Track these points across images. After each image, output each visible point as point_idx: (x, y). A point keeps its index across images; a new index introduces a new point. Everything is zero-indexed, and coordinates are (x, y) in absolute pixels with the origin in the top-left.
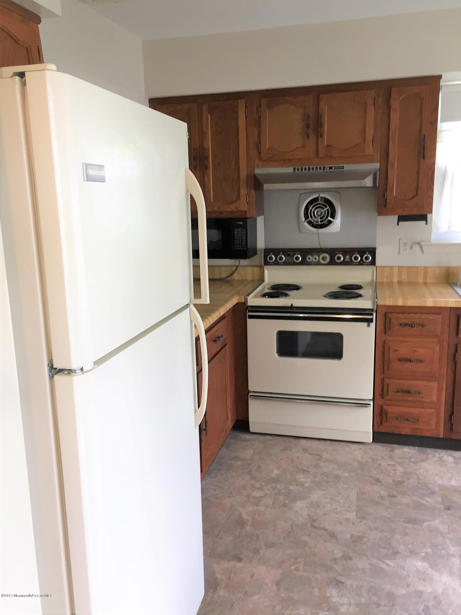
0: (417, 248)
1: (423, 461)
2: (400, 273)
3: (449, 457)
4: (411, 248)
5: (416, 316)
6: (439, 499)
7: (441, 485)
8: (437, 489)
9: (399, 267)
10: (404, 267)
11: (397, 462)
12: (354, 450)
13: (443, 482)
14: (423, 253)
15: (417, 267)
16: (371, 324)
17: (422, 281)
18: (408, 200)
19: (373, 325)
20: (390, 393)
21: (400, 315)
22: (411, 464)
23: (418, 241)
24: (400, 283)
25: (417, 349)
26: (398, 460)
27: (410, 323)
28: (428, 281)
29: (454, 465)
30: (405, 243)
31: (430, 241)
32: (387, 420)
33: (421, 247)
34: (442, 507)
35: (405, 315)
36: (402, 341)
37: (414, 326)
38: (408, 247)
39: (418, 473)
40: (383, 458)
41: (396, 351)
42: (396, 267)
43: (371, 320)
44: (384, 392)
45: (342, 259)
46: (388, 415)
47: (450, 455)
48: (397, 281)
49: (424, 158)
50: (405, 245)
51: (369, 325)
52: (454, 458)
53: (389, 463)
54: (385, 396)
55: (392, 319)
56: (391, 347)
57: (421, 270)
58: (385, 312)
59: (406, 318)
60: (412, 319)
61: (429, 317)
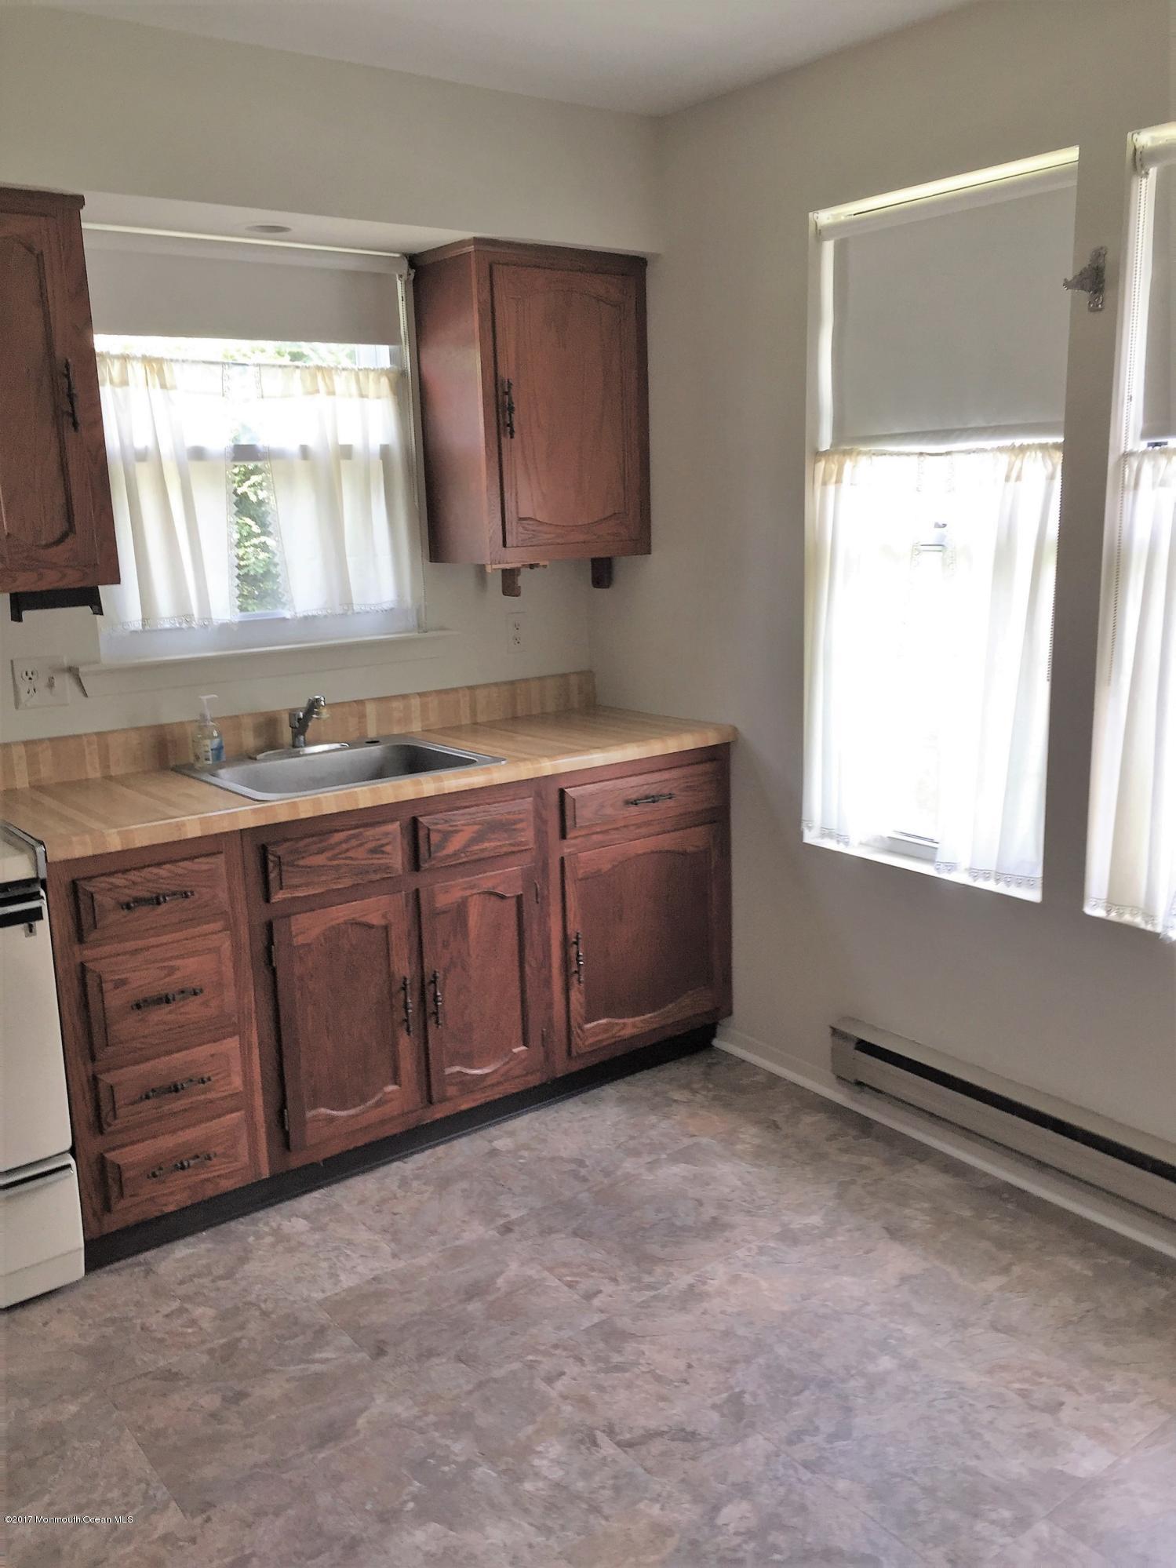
0: (65, 683)
1: (243, 1260)
2: (32, 761)
3: (294, 1219)
4: (51, 685)
5: (163, 872)
6: (346, 1340)
7: (326, 1299)
8: (323, 1317)
9: (27, 743)
10: (41, 741)
11: (186, 1298)
12: (45, 1324)
13: (323, 1291)
14: (86, 695)
15: (79, 736)
16: (38, 924)
17: (98, 775)
18: (48, 546)
19: (43, 926)
20: (121, 1112)
21: (118, 880)
22: (221, 1284)
23: (66, 661)
24: (38, 787)
25: (176, 963)
26: (182, 1290)
27: (147, 895)
28: (115, 771)
29: (317, 1236)
30: (30, 674)
31: (97, 662)
32: (121, 1195)
33: (78, 679)
34: (363, 1356)
35: (133, 876)
36: (135, 952)
37: (165, 900)
38: (41, 683)
39: (252, 1298)
40: (137, 1304)
41: (121, 983)
42: (16, 743)
43: (36, 914)
44: (103, 1114)
46: (126, 1175)
47: (292, 1216)
48: (29, 785)
49: (75, 425)
50: (30, 679)
51: (31, 929)
52: (306, 1217)
53: (166, 1310)
54: (109, 1126)
55: (96, 896)
56: (106, 977)
57: (90, 743)
58: (70, 880)
59: (134, 883)
60: (153, 881)
61: (196, 867)
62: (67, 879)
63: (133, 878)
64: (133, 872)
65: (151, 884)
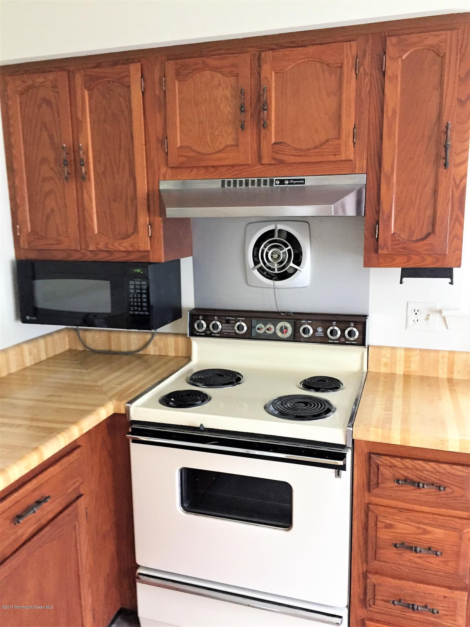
0: (436, 319)
2: (407, 360)
4: (427, 319)
5: (427, 466)
9: (406, 349)
10: (416, 349)
14: (448, 328)
15: (437, 351)
16: (342, 472)
17: (445, 376)
18: (417, 241)
19: (346, 475)
20: (377, 602)
21: (396, 462)
23: (438, 307)
24: (407, 377)
25: (428, 528)
27: (415, 479)
28: (456, 376)
30: (416, 312)
31: (458, 310)
33: (444, 318)
35: (408, 462)
36: (401, 510)
37: (423, 487)
38: (421, 317)
41: (389, 526)
42: (401, 348)
43: (343, 468)
44: (368, 597)
45: (311, 331)
48: (402, 373)
49: (445, 165)
50: (416, 314)
51: (338, 475)
54: (370, 606)
55: (381, 468)
56: (380, 518)
57: (443, 357)
58: (369, 451)
59: (407, 468)
60: (421, 471)
61: (453, 471)
62: (366, 450)
63: (408, 465)
64: (408, 460)
65: (418, 472)
